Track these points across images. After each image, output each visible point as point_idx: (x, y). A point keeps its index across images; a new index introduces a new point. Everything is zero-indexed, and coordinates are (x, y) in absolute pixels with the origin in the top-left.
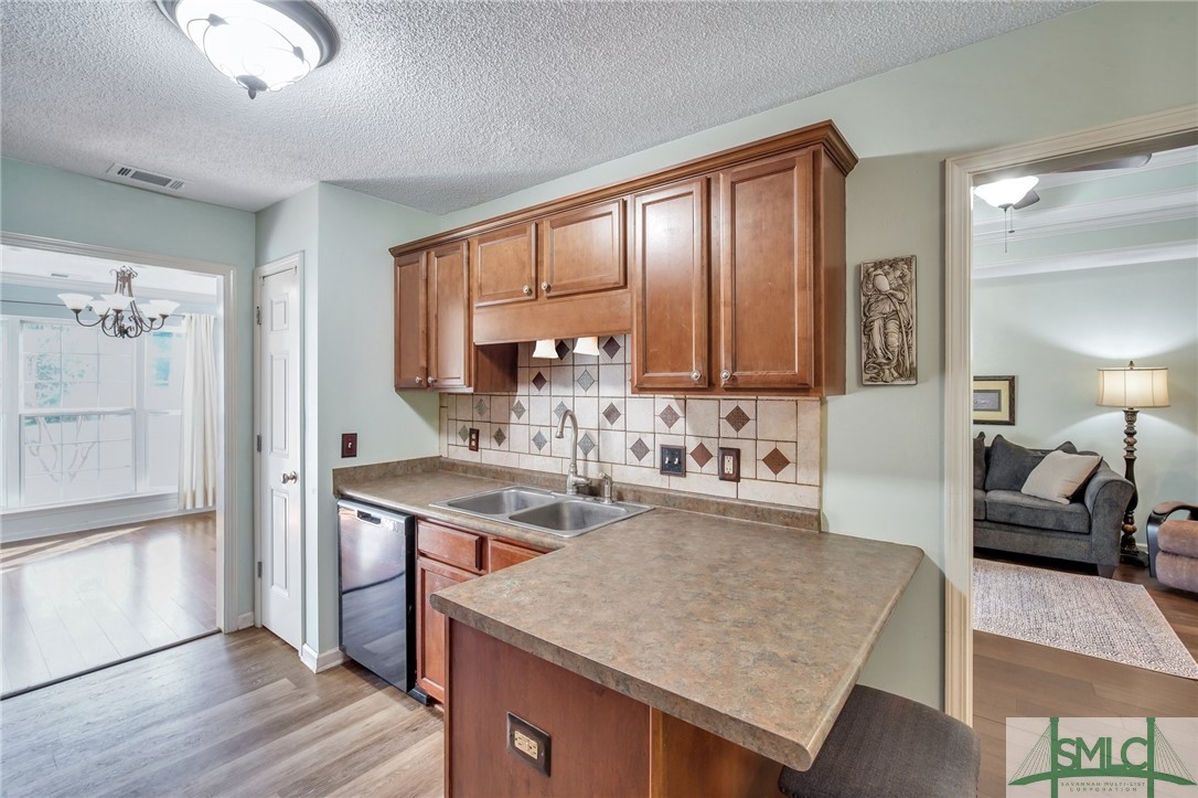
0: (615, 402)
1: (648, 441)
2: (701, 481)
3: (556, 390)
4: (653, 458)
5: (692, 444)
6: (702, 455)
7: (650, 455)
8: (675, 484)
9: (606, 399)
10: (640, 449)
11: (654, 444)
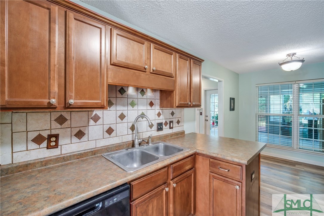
0: (143, 111)
1: (153, 123)
2: (166, 131)
3: (119, 108)
4: (155, 127)
5: (164, 122)
6: (166, 124)
7: (154, 127)
8: (161, 133)
9: (140, 111)
10: (151, 126)
11: (155, 123)
